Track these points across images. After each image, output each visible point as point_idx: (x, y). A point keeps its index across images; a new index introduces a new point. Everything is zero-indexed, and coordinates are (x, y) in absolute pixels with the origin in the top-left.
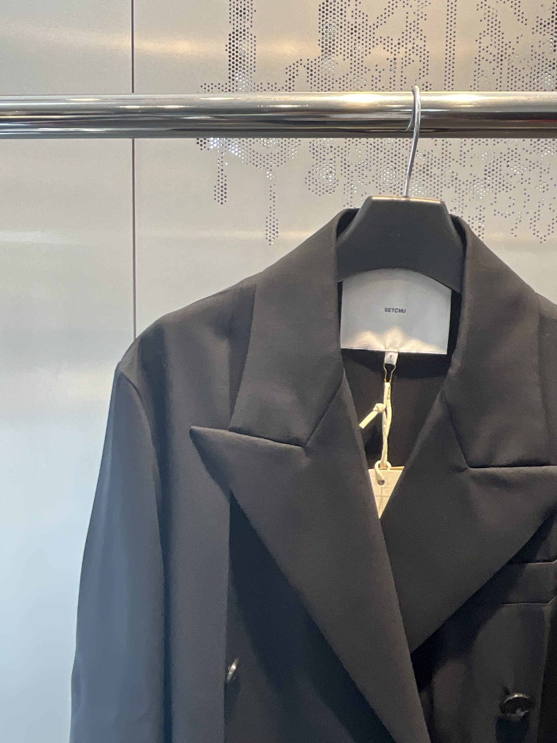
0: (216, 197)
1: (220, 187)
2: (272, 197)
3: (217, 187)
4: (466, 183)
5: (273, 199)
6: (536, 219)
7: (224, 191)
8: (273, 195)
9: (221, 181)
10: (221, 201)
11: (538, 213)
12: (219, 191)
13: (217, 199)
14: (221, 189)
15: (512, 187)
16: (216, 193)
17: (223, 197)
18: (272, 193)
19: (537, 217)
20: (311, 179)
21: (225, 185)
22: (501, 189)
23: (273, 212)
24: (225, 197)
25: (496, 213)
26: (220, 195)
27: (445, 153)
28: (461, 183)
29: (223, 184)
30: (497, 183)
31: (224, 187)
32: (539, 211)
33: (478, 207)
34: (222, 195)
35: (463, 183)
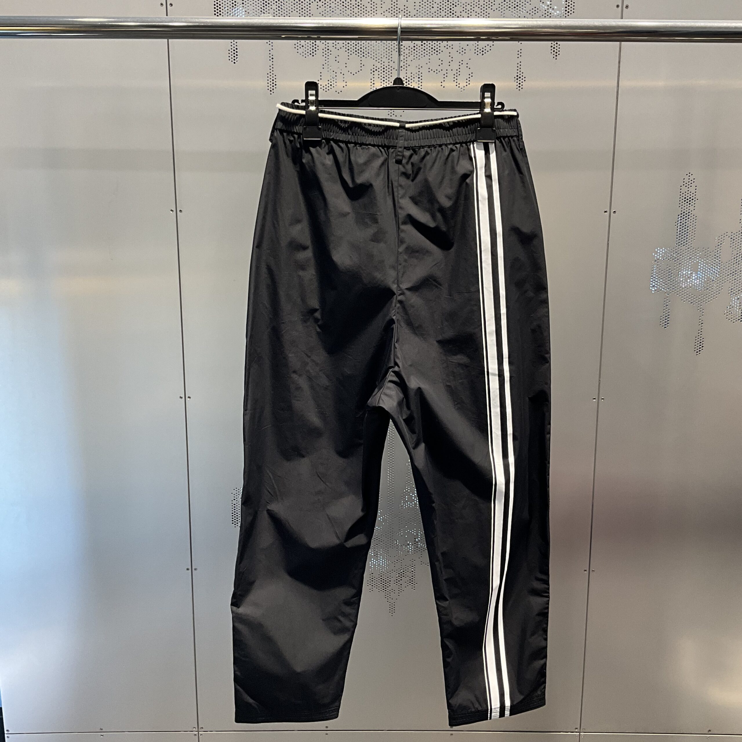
0: (230, 58)
1: (232, 50)
2: (271, 58)
3: (231, 50)
4: (408, 48)
5: (272, 60)
6: (458, 75)
7: (236, 53)
8: (272, 57)
9: (233, 45)
10: (234, 61)
11: (459, 70)
12: (232, 54)
13: (231, 60)
14: (233, 52)
15: (440, 51)
16: (230, 55)
18: (271, 55)
19: (459, 73)
20: (298, 45)
21: (237, 49)
22: (433, 53)
23: (272, 69)
25: (430, 70)
26: (233, 57)
28: (405, 48)
31: (236, 50)
32: (459, 68)
33: (418, 66)
34: (234, 57)
35: (407, 48)
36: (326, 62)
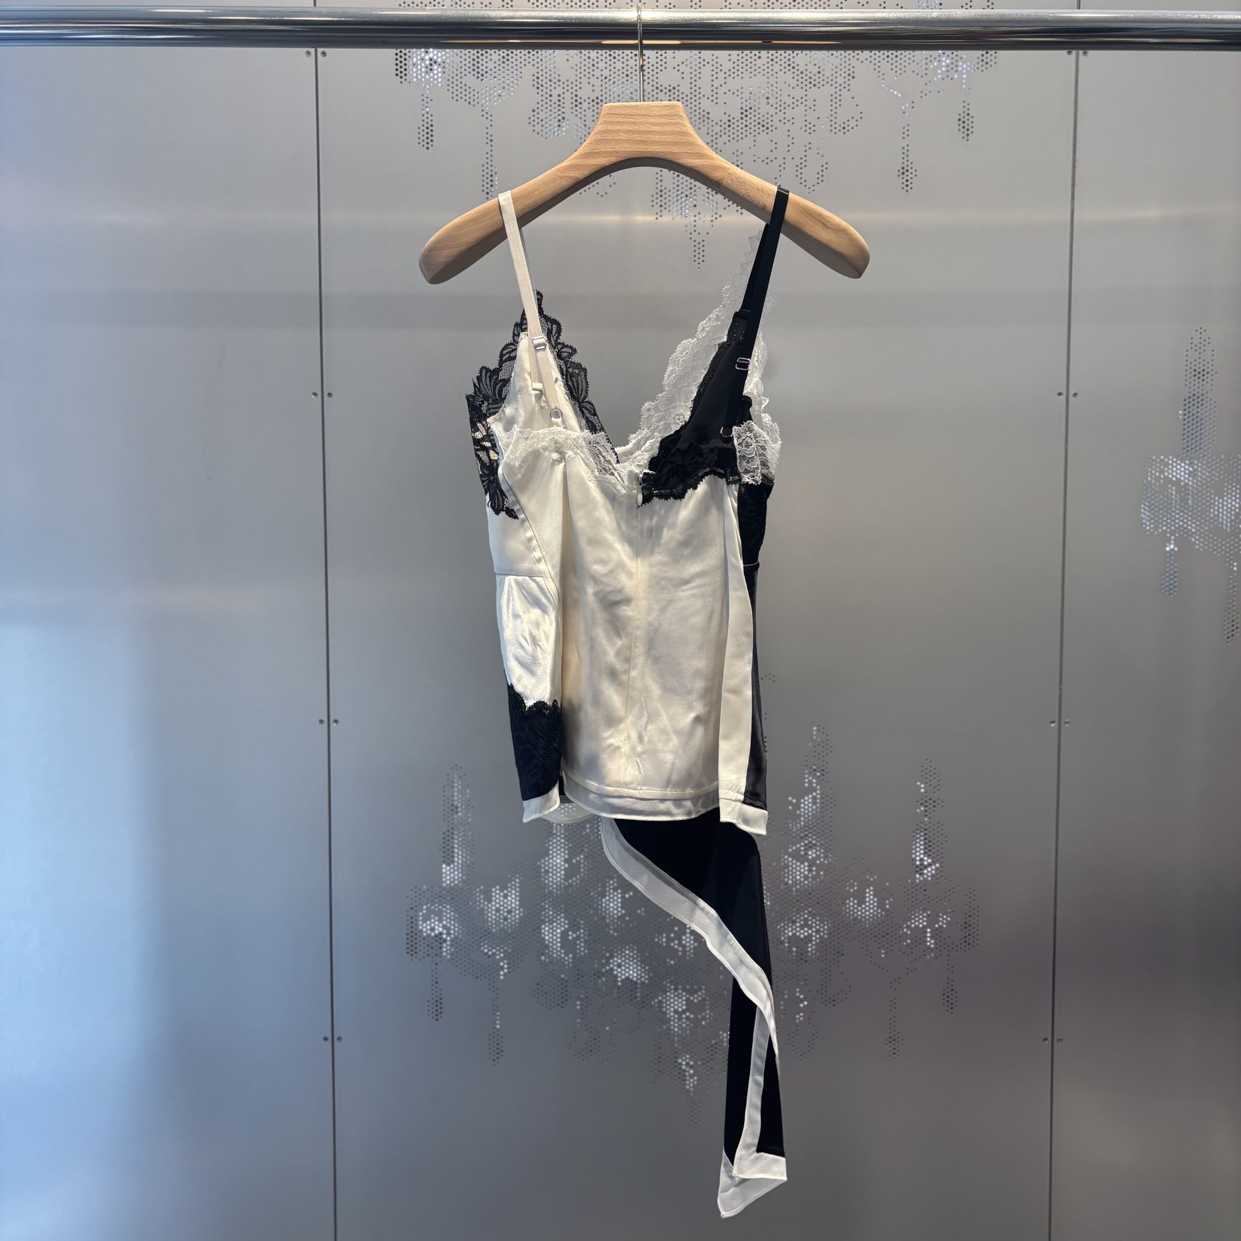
0: (420, 141)
1: (425, 128)
2: (488, 141)
3: (422, 128)
4: (719, 123)
5: (490, 143)
6: (803, 166)
7: (430, 133)
8: (490, 138)
9: (426, 120)
10: (426, 146)
11: (804, 158)
12: (425, 133)
13: (422, 143)
15: (773, 128)
16: (420, 136)
17: (429, 141)
18: (488, 136)
19: (804, 163)
20: (535, 118)
21: (432, 126)
22: (760, 131)
23: (490, 158)
24: (432, 141)
27: (694, 88)
28: (714, 123)
29: (429, 126)
30: (756, 123)
31: (430, 128)
34: (427, 138)
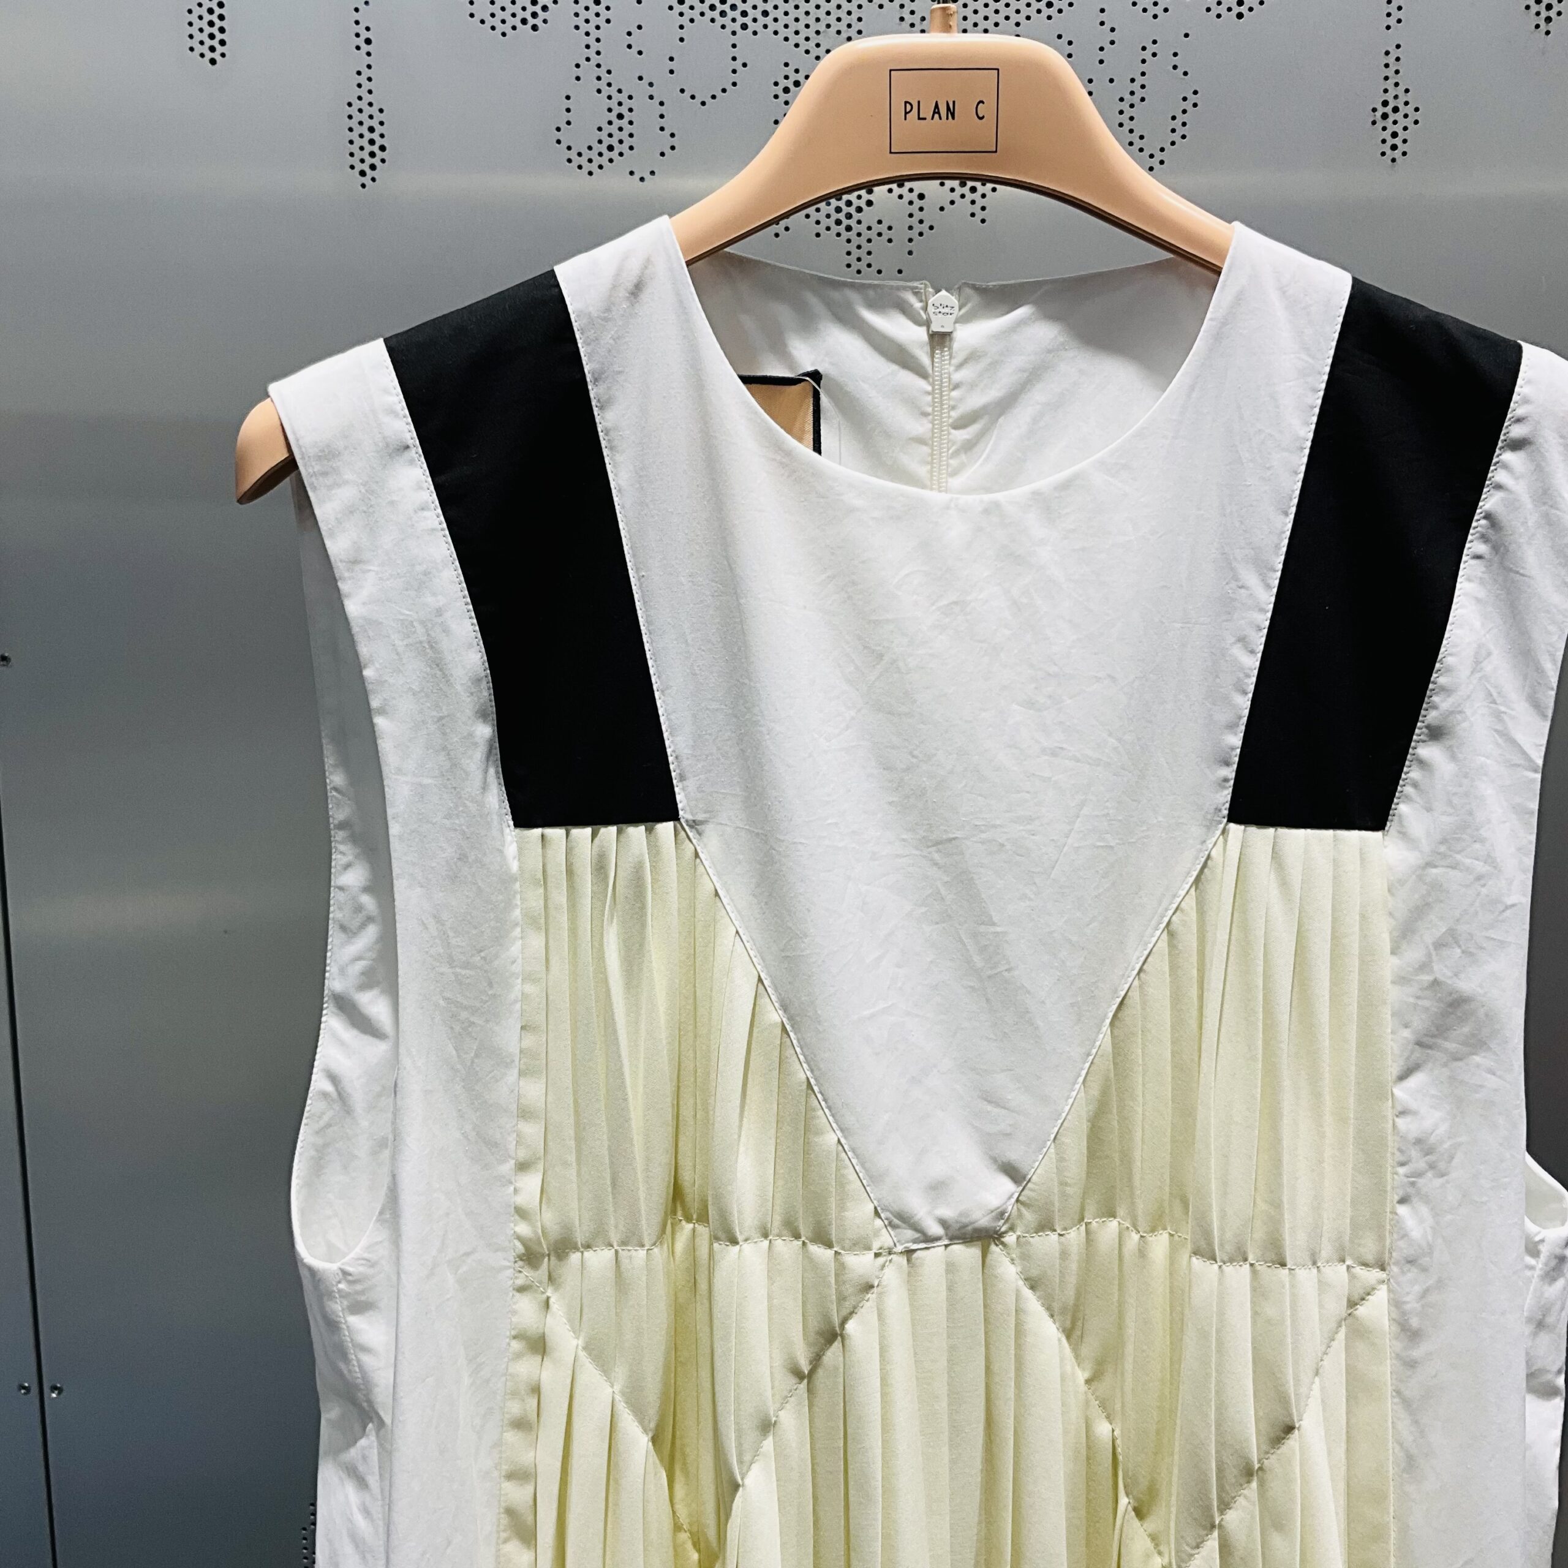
0: (195, 43)
2: (360, 41)
5: (365, 48)
7: (218, 24)
8: (365, 35)
11: (1140, 80)
12: (204, 24)
13: (199, 49)
14: (207, 17)
16: (194, 30)
17: (215, 43)
18: (361, 29)
19: (1140, 93)
23: (367, 85)
24: (223, 43)
26: (204, 36)
32: (1143, 74)
34: (212, 36)
36: (591, 53)
